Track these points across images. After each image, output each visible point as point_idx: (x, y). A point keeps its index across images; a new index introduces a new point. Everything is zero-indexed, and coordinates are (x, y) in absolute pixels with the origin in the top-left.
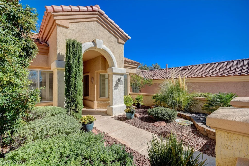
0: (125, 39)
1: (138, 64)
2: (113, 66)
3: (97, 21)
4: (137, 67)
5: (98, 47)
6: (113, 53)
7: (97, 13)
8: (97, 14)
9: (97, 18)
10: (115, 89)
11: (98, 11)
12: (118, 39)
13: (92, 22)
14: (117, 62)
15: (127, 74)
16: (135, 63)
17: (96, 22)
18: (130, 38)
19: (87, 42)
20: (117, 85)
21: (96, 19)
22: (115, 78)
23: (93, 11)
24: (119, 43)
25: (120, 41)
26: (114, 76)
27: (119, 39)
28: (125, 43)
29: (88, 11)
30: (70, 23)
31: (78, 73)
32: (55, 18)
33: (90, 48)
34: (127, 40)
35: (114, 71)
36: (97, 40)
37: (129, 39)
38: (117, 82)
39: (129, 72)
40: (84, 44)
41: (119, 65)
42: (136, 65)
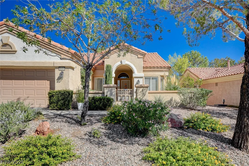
2: (134, 73)
5: (123, 64)
12: (138, 55)
15: (158, 77)
19: (118, 62)
24: (138, 58)
25: (139, 56)
26: (134, 79)
28: (143, 57)
30: (110, 55)
31: (109, 79)
33: (119, 65)
36: (122, 60)
38: (137, 82)
39: (159, 75)
40: (116, 64)
41: (139, 72)
42: (166, 68)
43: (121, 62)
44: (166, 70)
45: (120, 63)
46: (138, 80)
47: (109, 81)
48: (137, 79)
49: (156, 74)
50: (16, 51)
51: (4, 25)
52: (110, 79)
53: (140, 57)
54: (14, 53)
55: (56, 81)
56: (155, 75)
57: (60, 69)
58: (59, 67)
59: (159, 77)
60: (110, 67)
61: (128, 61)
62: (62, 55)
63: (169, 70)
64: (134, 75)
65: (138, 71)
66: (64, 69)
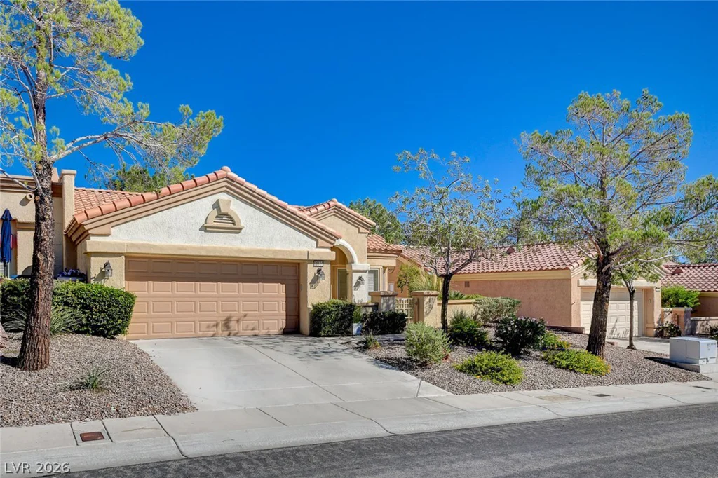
0: (366, 226)
2: (353, 263)
3: (334, 215)
6: (353, 246)
7: (335, 207)
8: (335, 209)
9: (335, 212)
10: (356, 288)
11: (335, 205)
12: (359, 228)
13: (329, 218)
14: (358, 256)
15: (379, 269)
16: (392, 250)
17: (332, 217)
20: (358, 284)
22: (355, 277)
23: (330, 207)
24: (359, 233)
25: (362, 230)
26: (354, 274)
27: (361, 228)
28: (368, 232)
29: (325, 209)
34: (370, 228)
35: (354, 268)
37: (372, 225)
38: (358, 280)
39: (382, 264)
41: (361, 261)
42: (394, 252)
44: (393, 255)
46: (360, 278)
48: (360, 274)
49: (377, 264)
50: (241, 229)
51: (225, 179)
53: (364, 232)
54: (238, 233)
55: (309, 286)
56: (374, 264)
57: (315, 265)
58: (315, 261)
62: (320, 240)
63: (397, 257)
65: (359, 259)
66: (322, 265)
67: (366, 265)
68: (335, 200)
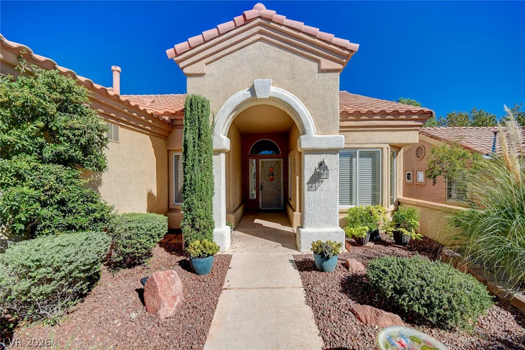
1: (422, 113)
2: (304, 132)
3: (260, 40)
4: (421, 124)
6: (304, 100)
7: (259, 20)
8: (259, 24)
9: (260, 32)
10: (311, 187)
11: (260, 17)
12: (318, 61)
13: (251, 47)
15: (382, 149)
16: (409, 113)
17: (258, 43)
18: (355, 46)
19: (239, 90)
20: (317, 178)
21: (258, 36)
22: (310, 164)
23: (247, 21)
24: (321, 71)
25: (326, 64)
26: (308, 157)
27: (324, 61)
28: (340, 67)
29: (236, 27)
30: (207, 64)
32: (181, 65)
34: (346, 57)
35: (306, 145)
36: (255, 82)
37: (352, 51)
38: (316, 170)
39: (387, 141)
40: (232, 97)
41: (322, 127)
42: (414, 117)
43: (252, 90)
44: (413, 123)
45: (249, 95)
46: (321, 164)
47: (196, 167)
48: (319, 158)
49: (376, 140)
52: (200, 161)
53: (330, 67)
56: (372, 141)
59: (385, 151)
60: (200, 105)
61: (280, 85)
63: (421, 126)
64: (304, 143)
65: (319, 125)
67: (338, 139)
68: (260, 5)
